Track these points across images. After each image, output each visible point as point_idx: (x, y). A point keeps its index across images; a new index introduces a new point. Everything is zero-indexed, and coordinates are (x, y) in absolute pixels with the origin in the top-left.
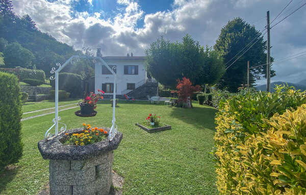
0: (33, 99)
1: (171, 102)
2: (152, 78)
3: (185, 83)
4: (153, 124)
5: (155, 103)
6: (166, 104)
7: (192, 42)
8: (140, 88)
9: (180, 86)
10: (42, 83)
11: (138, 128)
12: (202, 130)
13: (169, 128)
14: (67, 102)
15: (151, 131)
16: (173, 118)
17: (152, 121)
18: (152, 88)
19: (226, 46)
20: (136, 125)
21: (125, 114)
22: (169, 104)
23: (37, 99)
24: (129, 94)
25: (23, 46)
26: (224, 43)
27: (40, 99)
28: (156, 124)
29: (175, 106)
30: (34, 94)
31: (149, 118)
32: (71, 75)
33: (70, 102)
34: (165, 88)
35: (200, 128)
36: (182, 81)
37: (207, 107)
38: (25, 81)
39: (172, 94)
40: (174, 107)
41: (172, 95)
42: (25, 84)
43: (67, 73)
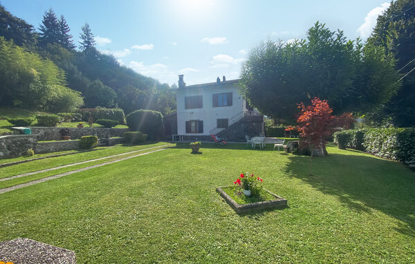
0: (106, 143)
1: (285, 146)
2: (256, 109)
3: (317, 110)
4: (248, 193)
5: (258, 148)
6: (276, 149)
7: (327, 34)
8: (236, 125)
9: (305, 117)
10: (116, 124)
11: (218, 200)
12: (364, 215)
13: (282, 205)
14: (142, 146)
15: (242, 212)
16: (291, 177)
17: (247, 187)
18: (254, 124)
19: (390, 45)
20: (217, 191)
21: (205, 167)
22: (281, 149)
23: (110, 143)
24: (219, 135)
25: (105, 84)
26: (385, 40)
27: (114, 143)
28: (254, 195)
29: (294, 153)
30: (107, 137)
31: (239, 181)
32: (148, 113)
33: (145, 146)
34: (275, 123)
35: (359, 208)
36: (309, 107)
37: (355, 154)
38: (99, 123)
39: (288, 132)
40: (291, 155)
41: (288, 134)
42: (99, 125)
43: (144, 111)
